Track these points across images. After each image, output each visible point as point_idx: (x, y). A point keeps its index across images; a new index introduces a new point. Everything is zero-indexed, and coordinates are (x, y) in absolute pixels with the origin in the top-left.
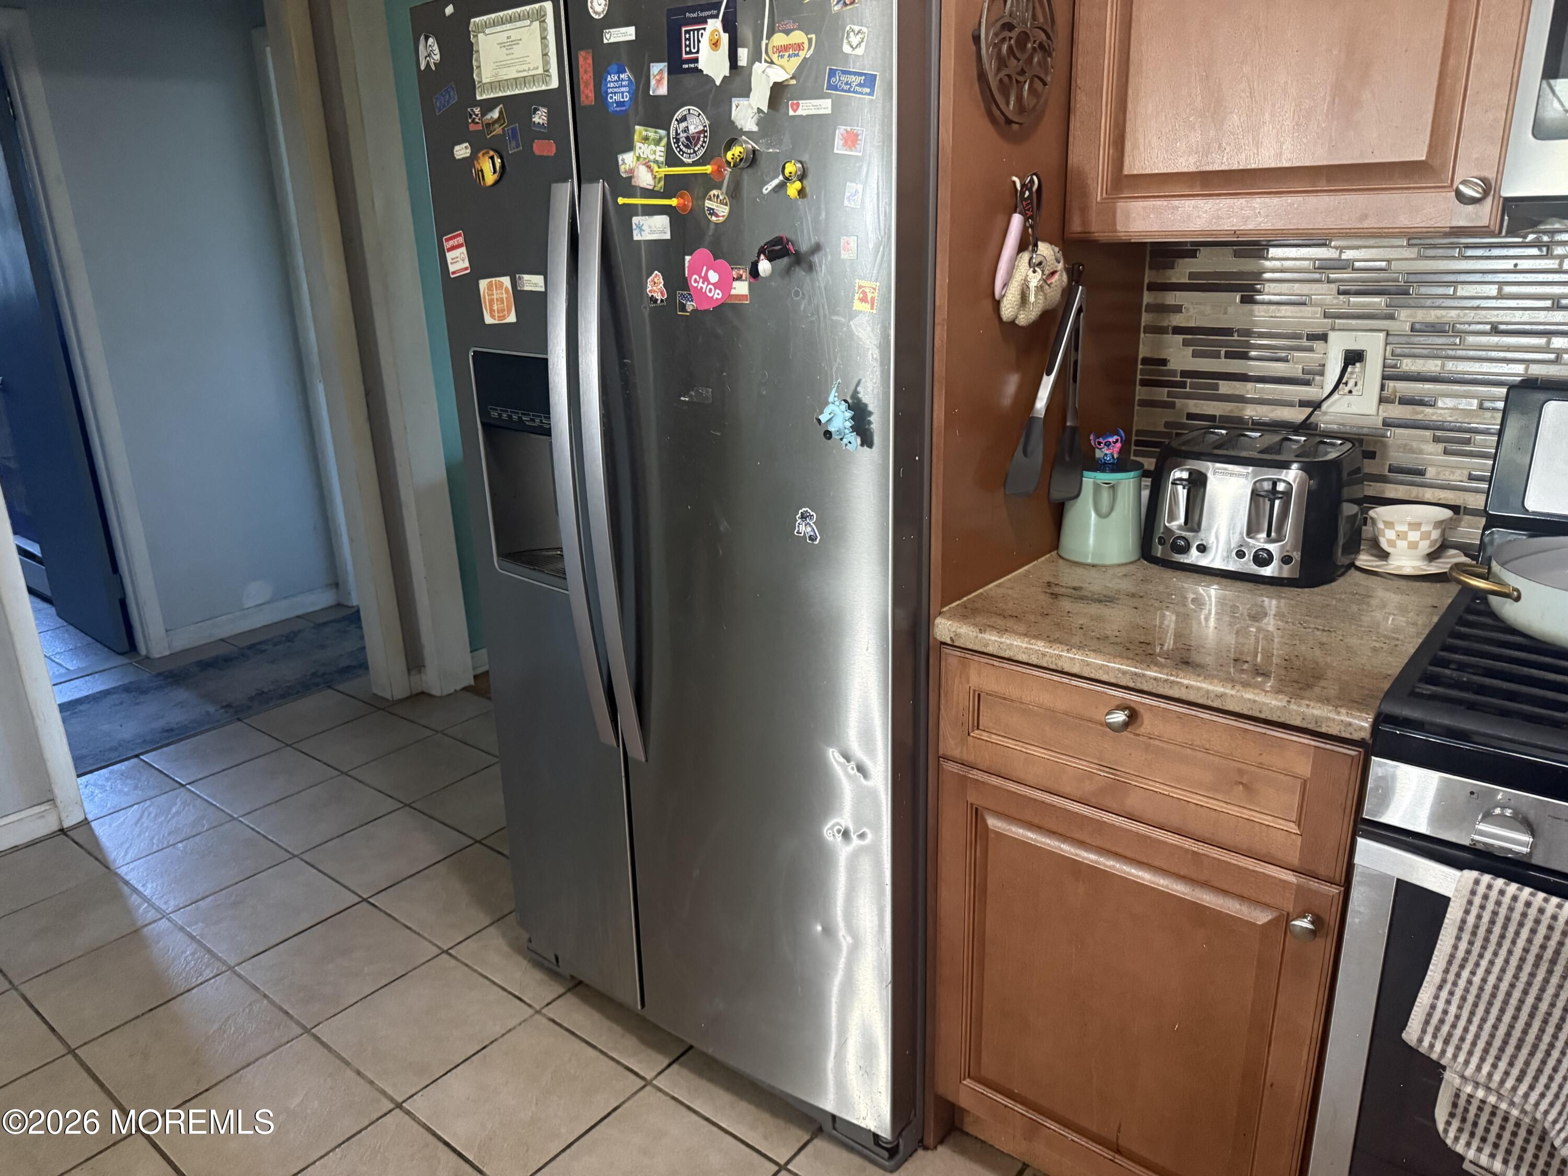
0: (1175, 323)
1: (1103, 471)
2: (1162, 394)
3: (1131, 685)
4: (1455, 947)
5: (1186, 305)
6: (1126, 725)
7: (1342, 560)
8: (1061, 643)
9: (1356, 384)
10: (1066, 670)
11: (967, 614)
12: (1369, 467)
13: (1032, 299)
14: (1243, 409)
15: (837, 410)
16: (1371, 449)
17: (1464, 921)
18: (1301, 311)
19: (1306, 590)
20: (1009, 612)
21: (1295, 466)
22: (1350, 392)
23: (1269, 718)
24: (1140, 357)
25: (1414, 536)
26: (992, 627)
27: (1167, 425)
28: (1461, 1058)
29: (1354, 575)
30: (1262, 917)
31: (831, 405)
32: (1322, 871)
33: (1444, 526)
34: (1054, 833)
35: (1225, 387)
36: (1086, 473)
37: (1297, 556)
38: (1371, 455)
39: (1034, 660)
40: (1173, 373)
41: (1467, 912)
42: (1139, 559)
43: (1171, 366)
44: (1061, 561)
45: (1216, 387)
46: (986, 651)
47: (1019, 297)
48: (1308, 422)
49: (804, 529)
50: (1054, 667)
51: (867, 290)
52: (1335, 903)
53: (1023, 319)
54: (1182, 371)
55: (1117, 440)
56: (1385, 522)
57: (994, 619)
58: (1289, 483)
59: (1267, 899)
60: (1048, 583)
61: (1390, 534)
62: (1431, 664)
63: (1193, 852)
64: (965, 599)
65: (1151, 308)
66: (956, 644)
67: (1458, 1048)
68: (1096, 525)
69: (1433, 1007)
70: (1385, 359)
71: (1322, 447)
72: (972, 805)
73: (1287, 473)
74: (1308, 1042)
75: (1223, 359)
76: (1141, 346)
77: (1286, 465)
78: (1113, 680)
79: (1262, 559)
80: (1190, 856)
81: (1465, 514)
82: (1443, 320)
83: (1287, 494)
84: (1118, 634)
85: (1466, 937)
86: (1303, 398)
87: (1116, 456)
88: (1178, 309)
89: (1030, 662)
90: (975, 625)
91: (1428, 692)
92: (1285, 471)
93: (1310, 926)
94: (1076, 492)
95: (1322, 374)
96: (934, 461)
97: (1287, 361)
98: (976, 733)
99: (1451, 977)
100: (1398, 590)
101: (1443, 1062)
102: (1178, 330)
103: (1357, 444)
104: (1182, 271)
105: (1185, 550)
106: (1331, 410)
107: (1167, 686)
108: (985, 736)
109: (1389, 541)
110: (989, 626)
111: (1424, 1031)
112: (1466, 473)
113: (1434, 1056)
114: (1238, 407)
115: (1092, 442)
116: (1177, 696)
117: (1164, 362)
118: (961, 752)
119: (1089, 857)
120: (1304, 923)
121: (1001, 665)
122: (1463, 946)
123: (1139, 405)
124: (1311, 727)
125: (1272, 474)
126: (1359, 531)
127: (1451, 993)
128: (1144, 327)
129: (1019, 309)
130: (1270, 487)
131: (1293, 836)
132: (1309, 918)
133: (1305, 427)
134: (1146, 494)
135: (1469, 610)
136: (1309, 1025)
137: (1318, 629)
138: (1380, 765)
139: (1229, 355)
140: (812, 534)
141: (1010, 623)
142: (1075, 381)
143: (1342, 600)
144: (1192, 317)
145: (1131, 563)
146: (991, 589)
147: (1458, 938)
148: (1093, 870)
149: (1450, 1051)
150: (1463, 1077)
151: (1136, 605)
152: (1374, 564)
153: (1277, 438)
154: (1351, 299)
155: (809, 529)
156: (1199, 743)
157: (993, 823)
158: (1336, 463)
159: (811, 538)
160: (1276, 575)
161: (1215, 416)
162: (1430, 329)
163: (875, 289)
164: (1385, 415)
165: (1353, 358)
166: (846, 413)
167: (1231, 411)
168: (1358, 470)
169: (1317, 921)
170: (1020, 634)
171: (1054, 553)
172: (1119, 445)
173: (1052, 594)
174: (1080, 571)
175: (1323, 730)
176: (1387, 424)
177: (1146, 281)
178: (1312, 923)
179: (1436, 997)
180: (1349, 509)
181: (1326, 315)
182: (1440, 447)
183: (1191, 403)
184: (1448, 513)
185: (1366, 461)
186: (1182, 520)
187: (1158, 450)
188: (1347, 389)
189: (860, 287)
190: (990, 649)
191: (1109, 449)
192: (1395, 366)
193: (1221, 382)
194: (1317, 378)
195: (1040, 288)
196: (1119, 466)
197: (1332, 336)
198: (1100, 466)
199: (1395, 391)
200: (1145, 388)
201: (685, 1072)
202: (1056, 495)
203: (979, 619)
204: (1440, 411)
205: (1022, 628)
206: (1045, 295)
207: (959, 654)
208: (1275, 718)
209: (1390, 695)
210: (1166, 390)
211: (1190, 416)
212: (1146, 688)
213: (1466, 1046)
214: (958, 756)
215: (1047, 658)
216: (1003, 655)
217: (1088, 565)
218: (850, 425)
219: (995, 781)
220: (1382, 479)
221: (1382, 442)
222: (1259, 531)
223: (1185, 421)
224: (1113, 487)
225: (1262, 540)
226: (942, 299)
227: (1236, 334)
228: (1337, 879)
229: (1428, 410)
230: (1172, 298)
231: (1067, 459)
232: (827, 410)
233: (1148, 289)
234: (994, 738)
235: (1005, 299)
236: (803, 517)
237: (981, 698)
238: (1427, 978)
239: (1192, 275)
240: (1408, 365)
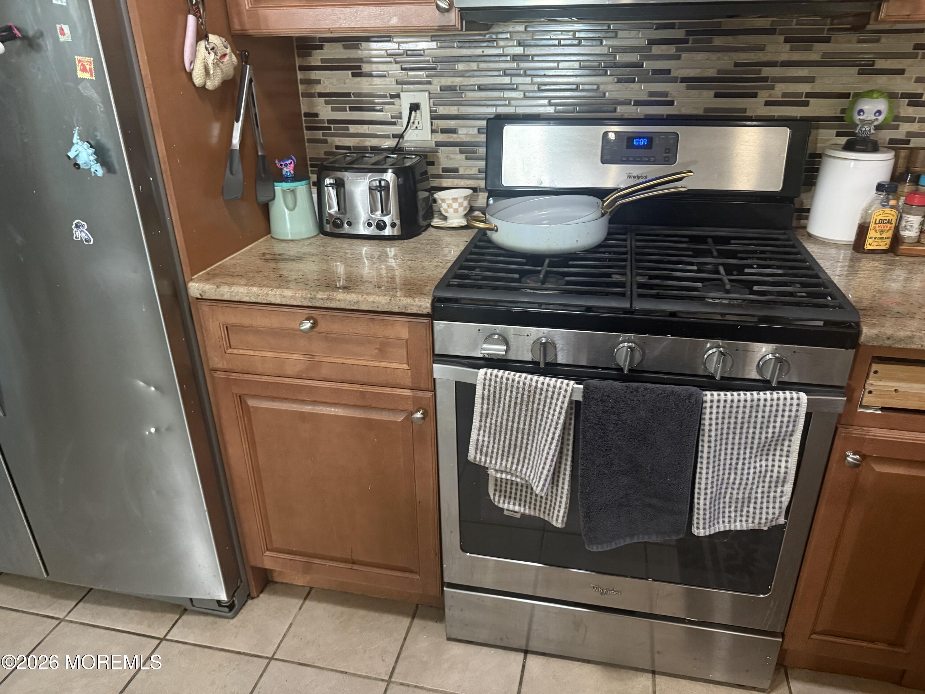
0: (318, 91)
1: (287, 182)
2: (319, 134)
3: (310, 305)
4: (482, 408)
5: (322, 79)
6: (312, 328)
7: (424, 223)
8: (267, 287)
9: (419, 123)
10: (273, 302)
11: (208, 278)
12: (431, 170)
13: (211, 72)
14: (364, 141)
15: (80, 149)
16: (432, 160)
17: (483, 394)
18: (384, 81)
19: (406, 241)
20: (237, 273)
21: (390, 171)
22: (417, 128)
23: (383, 310)
24: (303, 112)
25: (455, 205)
26: (225, 283)
27: (326, 153)
28: (493, 462)
29: (431, 230)
30: (400, 418)
31: (76, 145)
32: (422, 386)
33: (470, 199)
34: (286, 399)
35: (353, 129)
36: (276, 184)
37: (398, 222)
38: (432, 163)
39: (253, 300)
40: (322, 121)
41: (484, 389)
42: (318, 234)
43: (321, 117)
44: (273, 240)
45: (347, 129)
46: (223, 298)
47: (203, 70)
48: (398, 147)
49: (80, 235)
50: (265, 302)
51: (85, 63)
52: (431, 401)
53: (210, 85)
54: (328, 120)
55: (291, 162)
56: (441, 200)
57: (227, 279)
58: (387, 181)
59: (400, 407)
60: (264, 253)
61: (444, 206)
62: (459, 269)
63: (360, 391)
64: (209, 269)
65: (304, 82)
66: (204, 297)
67: (491, 457)
68: (289, 215)
69: (478, 440)
70: (430, 108)
71: (406, 160)
72: (236, 394)
73: (386, 175)
74: (431, 475)
75: (349, 112)
76: (302, 105)
77: (385, 171)
78: (300, 304)
79: (381, 226)
80: (359, 394)
81: (480, 192)
82: (454, 84)
83: (387, 188)
84: (301, 277)
85: (486, 402)
86: (394, 133)
87: (292, 172)
88: (318, 82)
89: (251, 301)
90: (213, 284)
91: (456, 283)
92: (385, 174)
93: (421, 416)
94: (273, 195)
95: (401, 118)
96: (165, 181)
97: (382, 111)
98: (229, 351)
99: (483, 424)
100: (452, 236)
101: (487, 465)
102: (321, 95)
103: (423, 157)
104: (316, 58)
105: (341, 226)
106: (409, 139)
107: (329, 302)
108: (235, 351)
109: (445, 209)
110: (223, 283)
111: (476, 453)
112: (477, 169)
113: (482, 464)
114: (361, 140)
115: (277, 165)
116: (335, 307)
117: (316, 115)
118: (223, 364)
119: (308, 408)
120: (419, 415)
121: (236, 306)
122: (485, 406)
123: (308, 142)
124: (403, 311)
125: (377, 176)
126: (431, 207)
127: (485, 431)
128: (302, 93)
129: (205, 78)
130: (378, 184)
131: (406, 371)
132: (421, 412)
133: (396, 150)
134: (315, 196)
135: (480, 241)
136: (430, 466)
137: (409, 260)
138: (438, 324)
139: (351, 109)
140: (87, 237)
141: (236, 280)
142: (258, 126)
143: (423, 244)
144: (326, 86)
145: (314, 237)
146: (226, 261)
147: (483, 403)
148: (311, 414)
149: (488, 459)
150: (496, 470)
151: (314, 259)
152: (440, 223)
153: (382, 157)
154: (409, 73)
155: (83, 235)
156: (351, 331)
157: (252, 403)
158: (411, 168)
159: (86, 240)
160: (391, 234)
161: (350, 147)
162: (449, 89)
163: (90, 62)
164: (436, 140)
165: (415, 107)
166: (88, 150)
167: (358, 143)
168: (426, 173)
169: (425, 414)
170: (242, 285)
171: (269, 236)
172: (292, 165)
173: (265, 259)
174: (283, 244)
175: (409, 311)
176: (438, 144)
177: (297, 65)
178: (422, 414)
179: (479, 435)
180: (423, 195)
181: (398, 83)
182: (463, 156)
183: (336, 139)
184: (470, 191)
185: (429, 167)
186: (336, 208)
187: (317, 169)
188: (415, 126)
189: (79, 61)
190: (226, 297)
191: (287, 168)
192: (436, 111)
193: (350, 126)
194: (399, 120)
195: (216, 65)
196: (296, 178)
197: (402, 95)
198: (284, 179)
199: (438, 126)
200: (309, 132)
201: (88, 605)
202: (262, 199)
203: (218, 280)
204: (461, 136)
205: (244, 281)
206: (221, 69)
207: (208, 304)
208: (386, 310)
209: (437, 287)
210: (321, 132)
211: (338, 147)
212: (318, 305)
213: (495, 455)
214: (222, 367)
215: (260, 297)
216: (234, 300)
217: (289, 240)
218: (93, 158)
219: (247, 377)
220: (439, 176)
221: (436, 155)
222: (376, 210)
223: (335, 151)
224: (293, 191)
225: (379, 216)
226: (145, 71)
227: (352, 96)
228: (430, 388)
229: (455, 135)
230: (314, 75)
231: (263, 176)
232: (74, 149)
233: (300, 70)
234: (241, 352)
235: (194, 72)
236: (77, 226)
237: (229, 328)
238: (473, 427)
239: (323, 61)
240: (442, 111)
